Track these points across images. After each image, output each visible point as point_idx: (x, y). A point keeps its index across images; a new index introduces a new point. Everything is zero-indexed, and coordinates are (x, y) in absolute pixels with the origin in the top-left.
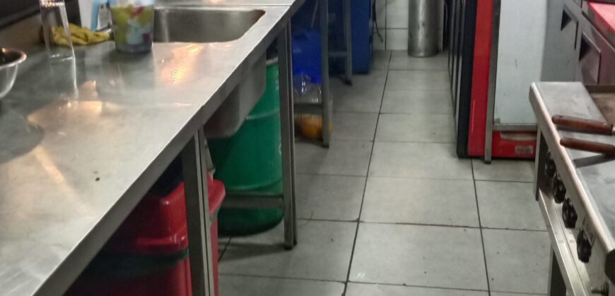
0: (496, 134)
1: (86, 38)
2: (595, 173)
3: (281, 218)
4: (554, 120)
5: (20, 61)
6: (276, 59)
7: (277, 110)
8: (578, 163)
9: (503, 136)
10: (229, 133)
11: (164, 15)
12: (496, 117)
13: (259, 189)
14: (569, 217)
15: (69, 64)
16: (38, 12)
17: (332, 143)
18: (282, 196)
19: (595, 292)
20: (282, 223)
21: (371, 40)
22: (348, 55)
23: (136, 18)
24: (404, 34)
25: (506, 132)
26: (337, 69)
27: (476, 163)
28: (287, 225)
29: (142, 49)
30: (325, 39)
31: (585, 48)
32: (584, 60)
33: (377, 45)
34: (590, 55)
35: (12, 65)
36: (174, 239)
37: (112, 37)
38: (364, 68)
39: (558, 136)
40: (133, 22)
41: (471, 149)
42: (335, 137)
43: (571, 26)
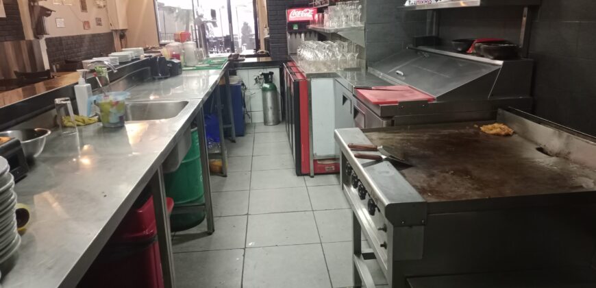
0: (315, 161)
1: (84, 121)
2: (373, 169)
3: (204, 217)
4: (349, 146)
5: (47, 135)
6: (196, 128)
7: (199, 156)
8: (364, 165)
9: (319, 162)
10: (174, 170)
11: (128, 107)
12: (314, 152)
13: (191, 202)
14: (362, 194)
15: (74, 137)
16: (54, 108)
17: (228, 174)
18: (204, 205)
19: (380, 229)
20: (205, 220)
21: (244, 118)
22: (233, 126)
23: (115, 108)
24: (261, 114)
25: (320, 160)
26: (227, 134)
27: (307, 178)
28: (208, 220)
29: (119, 125)
30: (221, 118)
31: (356, 112)
32: (356, 119)
33: (247, 120)
34: (359, 115)
35: (42, 137)
36: (146, 232)
37: (99, 120)
38: (241, 133)
39: (352, 154)
40: (113, 110)
41: (303, 171)
42: (229, 171)
43: (348, 102)
